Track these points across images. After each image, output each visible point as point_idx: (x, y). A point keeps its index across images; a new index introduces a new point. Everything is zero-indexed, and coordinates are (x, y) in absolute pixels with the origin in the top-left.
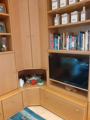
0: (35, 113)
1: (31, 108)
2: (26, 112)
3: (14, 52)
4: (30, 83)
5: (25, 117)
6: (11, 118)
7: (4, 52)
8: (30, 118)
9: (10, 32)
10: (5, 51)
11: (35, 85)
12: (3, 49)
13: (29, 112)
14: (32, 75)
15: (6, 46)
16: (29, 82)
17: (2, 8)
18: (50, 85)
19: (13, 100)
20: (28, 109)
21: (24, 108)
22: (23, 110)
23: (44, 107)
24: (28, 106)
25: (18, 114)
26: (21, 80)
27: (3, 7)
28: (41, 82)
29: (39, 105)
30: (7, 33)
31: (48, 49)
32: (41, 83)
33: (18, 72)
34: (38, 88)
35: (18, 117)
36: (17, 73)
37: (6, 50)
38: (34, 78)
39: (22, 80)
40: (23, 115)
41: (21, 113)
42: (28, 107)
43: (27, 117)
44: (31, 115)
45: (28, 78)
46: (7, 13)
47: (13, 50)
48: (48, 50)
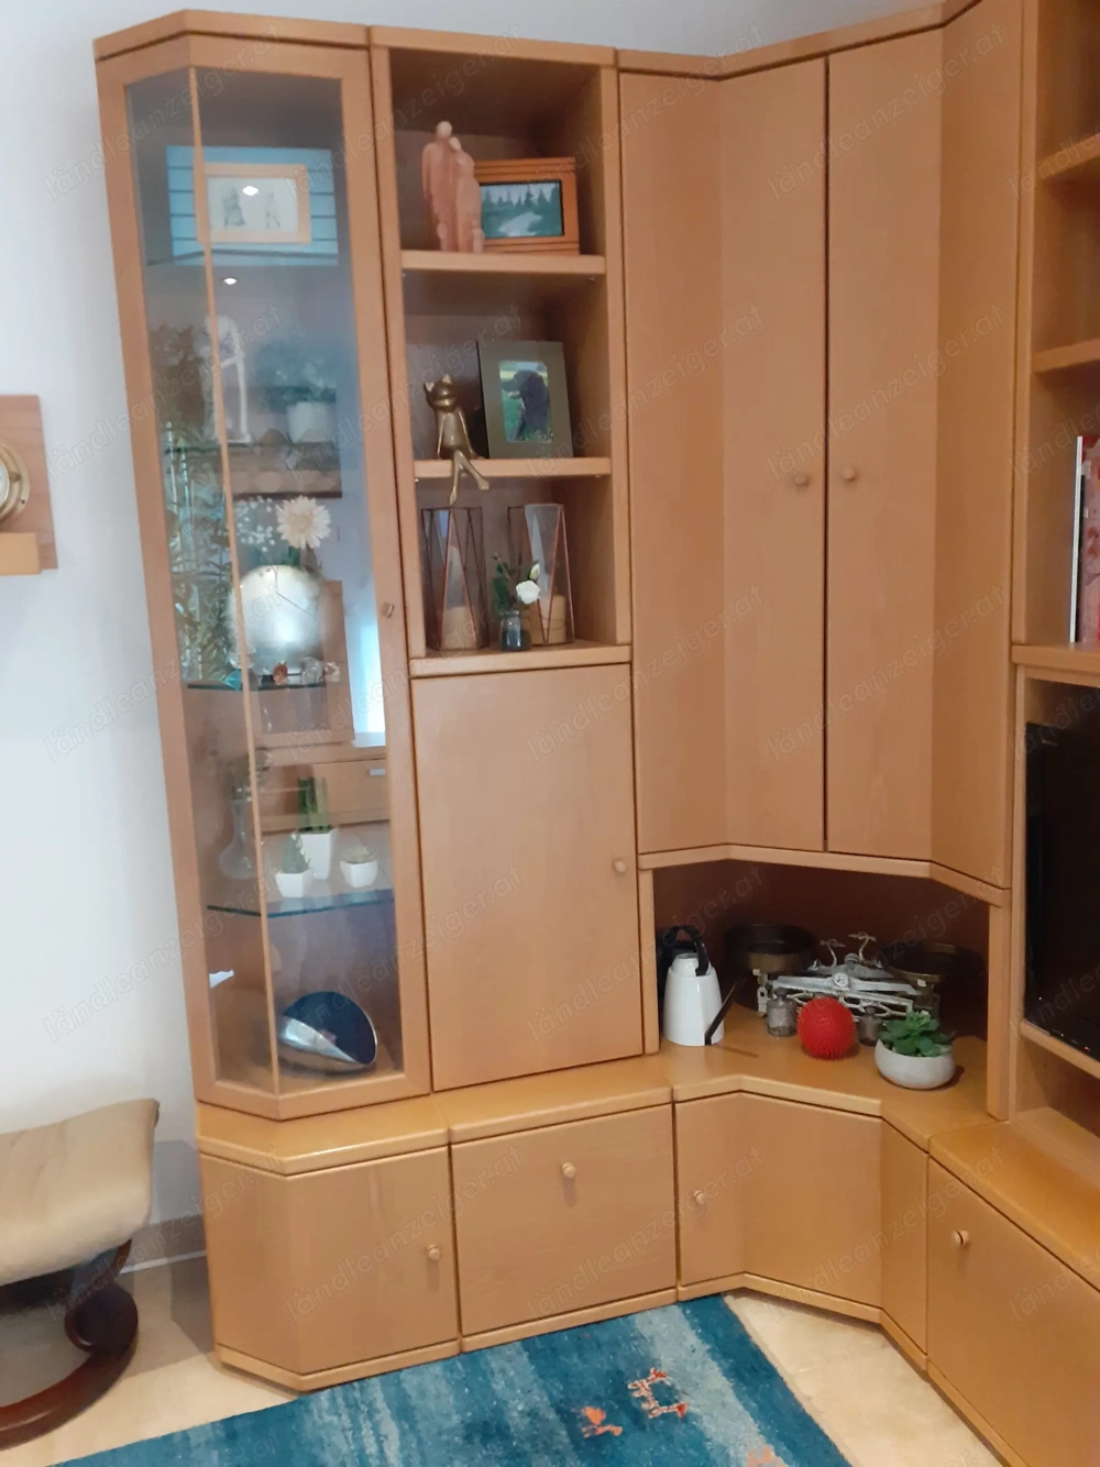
0: (789, 1394)
1: (764, 1325)
2: (692, 1339)
3: (621, 653)
4: (792, 1031)
5: (665, 1394)
6: (527, 1343)
7: (527, 646)
8: (710, 1427)
9: (601, 450)
10: (544, 645)
11: (846, 1063)
12: (514, 624)
13: (725, 1354)
14: (830, 944)
15: (558, 588)
16: (779, 1019)
17: (541, 208)
18: (1025, 1104)
19: (569, 1168)
20: (733, 1320)
21: (685, 1292)
22: (676, 1310)
23: (921, 1359)
24: (736, 1283)
25: (603, 1335)
26: (686, 966)
27: (548, 190)
28: (924, 1043)
29: (872, 1314)
30: (578, 452)
31: (1021, 634)
32: (917, 1052)
33: (659, 874)
34: (872, 1104)
35: (600, 1363)
36: (647, 881)
37: (557, 635)
38: (846, 983)
39: (701, 971)
40: (655, 1362)
41: (646, 1331)
42: (729, 1300)
43: (692, 1404)
44: (731, 1398)
45: (775, 962)
46: (589, 243)
47: (622, 634)
48: (1020, 654)
